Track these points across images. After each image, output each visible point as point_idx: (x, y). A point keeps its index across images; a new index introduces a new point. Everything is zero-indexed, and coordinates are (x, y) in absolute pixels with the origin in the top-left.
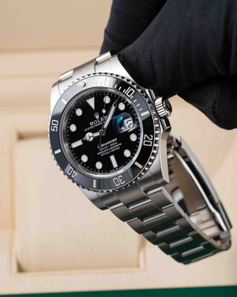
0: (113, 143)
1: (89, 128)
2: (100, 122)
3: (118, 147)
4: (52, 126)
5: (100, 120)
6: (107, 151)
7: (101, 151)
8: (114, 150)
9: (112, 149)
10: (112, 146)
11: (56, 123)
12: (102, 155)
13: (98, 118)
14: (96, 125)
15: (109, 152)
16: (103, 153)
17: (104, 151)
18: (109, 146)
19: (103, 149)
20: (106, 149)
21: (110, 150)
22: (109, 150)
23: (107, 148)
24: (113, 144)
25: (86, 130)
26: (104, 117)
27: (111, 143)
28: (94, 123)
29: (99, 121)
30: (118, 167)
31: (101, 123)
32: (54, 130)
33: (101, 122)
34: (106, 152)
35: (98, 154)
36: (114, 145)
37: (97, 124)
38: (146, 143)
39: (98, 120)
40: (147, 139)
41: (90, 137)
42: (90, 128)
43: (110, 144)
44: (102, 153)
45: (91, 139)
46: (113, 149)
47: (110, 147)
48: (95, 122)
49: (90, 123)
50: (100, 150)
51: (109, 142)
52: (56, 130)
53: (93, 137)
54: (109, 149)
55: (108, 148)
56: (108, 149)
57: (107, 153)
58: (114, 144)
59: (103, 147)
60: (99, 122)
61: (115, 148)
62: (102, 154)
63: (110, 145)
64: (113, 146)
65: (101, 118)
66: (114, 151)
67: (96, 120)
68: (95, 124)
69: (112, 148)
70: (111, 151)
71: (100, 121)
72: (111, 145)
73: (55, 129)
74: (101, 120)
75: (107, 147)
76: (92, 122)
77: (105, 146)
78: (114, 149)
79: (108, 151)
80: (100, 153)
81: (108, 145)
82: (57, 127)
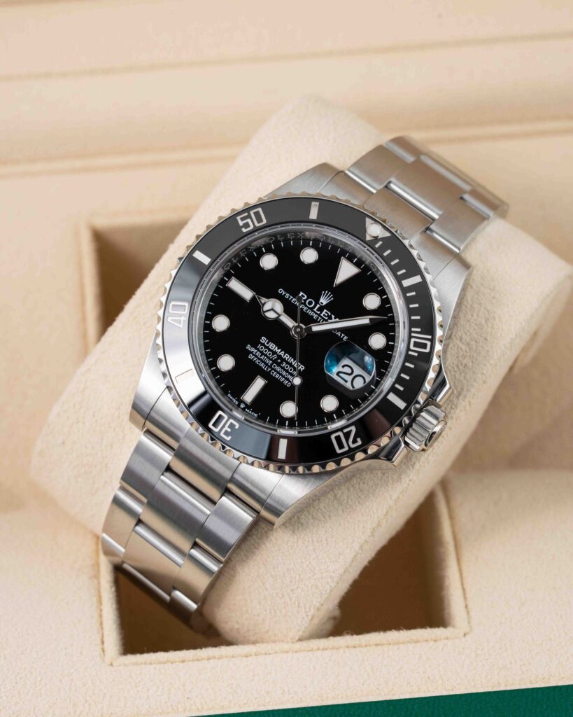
0: (291, 365)
1: (289, 297)
2: (316, 313)
3: (290, 381)
4: (246, 214)
5: (321, 309)
6: (265, 363)
7: (258, 350)
8: (277, 377)
9: (275, 371)
10: (283, 368)
11: (260, 220)
12: (251, 357)
13: (322, 303)
14: (305, 308)
15: (267, 369)
16: (256, 356)
17: (262, 357)
18: (279, 361)
19: (265, 351)
20: (268, 357)
21: (273, 369)
22: (270, 367)
23: (271, 360)
24: (289, 368)
25: (281, 291)
26: (333, 316)
27: (287, 363)
28: (305, 300)
29: (317, 310)
30: (247, 406)
31: (315, 316)
32: (241, 223)
33: (319, 315)
34: (263, 362)
35: (248, 347)
36: (287, 371)
37: (309, 308)
38: (338, 438)
39: (318, 306)
40: (347, 435)
41: (272, 310)
42: (291, 297)
43: (284, 360)
44: (254, 353)
45: (271, 315)
46: (278, 372)
47: (279, 365)
48: (310, 303)
49: (301, 293)
50: (259, 346)
51: (287, 357)
52: (246, 228)
53: (278, 317)
54: (272, 364)
55: (275, 361)
56: (271, 362)
57: (262, 365)
58: (291, 370)
59: (270, 350)
60: (315, 310)
61: (283, 377)
62: (253, 355)
63: (281, 362)
64: (285, 370)
65: (325, 311)
66: (275, 378)
67: (317, 302)
68: (305, 304)
69: (279, 369)
70: (270, 371)
71: (319, 313)
72: (284, 365)
73: (246, 225)
74: (321, 313)
75: (275, 357)
76: (306, 297)
77: (274, 353)
78: (280, 374)
79: (267, 364)
80: (253, 349)
81: (279, 357)
82: (252, 227)
